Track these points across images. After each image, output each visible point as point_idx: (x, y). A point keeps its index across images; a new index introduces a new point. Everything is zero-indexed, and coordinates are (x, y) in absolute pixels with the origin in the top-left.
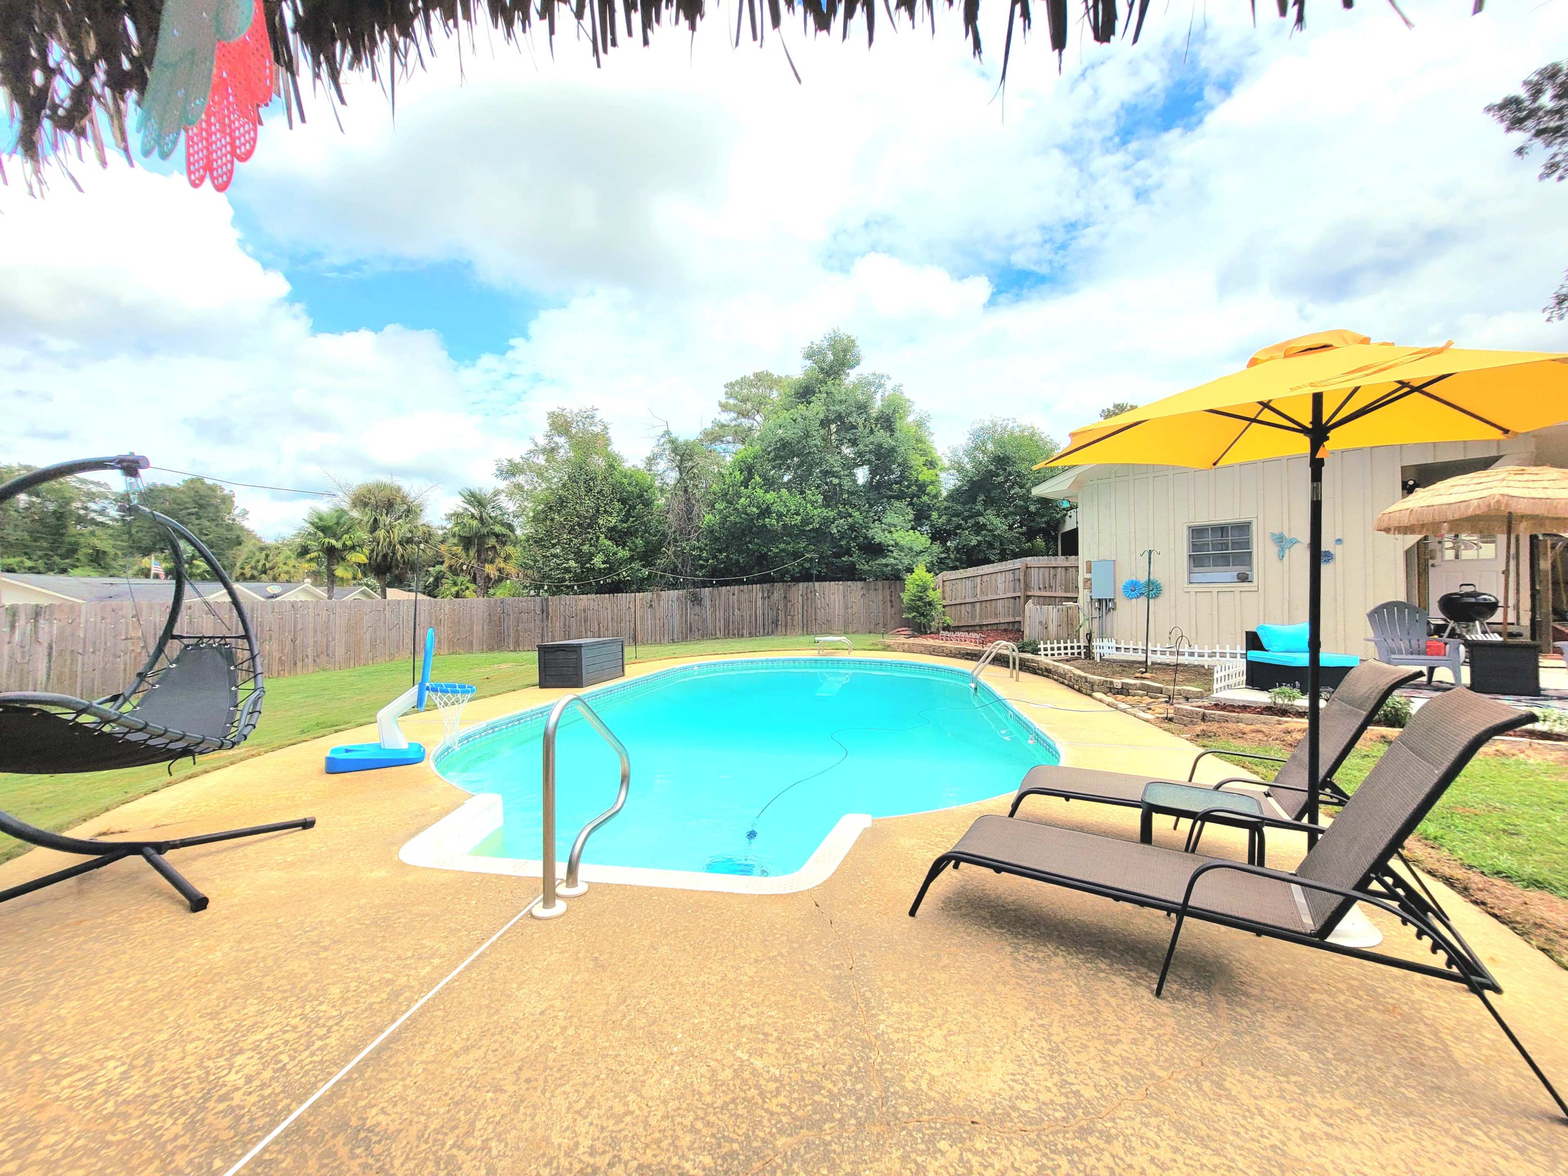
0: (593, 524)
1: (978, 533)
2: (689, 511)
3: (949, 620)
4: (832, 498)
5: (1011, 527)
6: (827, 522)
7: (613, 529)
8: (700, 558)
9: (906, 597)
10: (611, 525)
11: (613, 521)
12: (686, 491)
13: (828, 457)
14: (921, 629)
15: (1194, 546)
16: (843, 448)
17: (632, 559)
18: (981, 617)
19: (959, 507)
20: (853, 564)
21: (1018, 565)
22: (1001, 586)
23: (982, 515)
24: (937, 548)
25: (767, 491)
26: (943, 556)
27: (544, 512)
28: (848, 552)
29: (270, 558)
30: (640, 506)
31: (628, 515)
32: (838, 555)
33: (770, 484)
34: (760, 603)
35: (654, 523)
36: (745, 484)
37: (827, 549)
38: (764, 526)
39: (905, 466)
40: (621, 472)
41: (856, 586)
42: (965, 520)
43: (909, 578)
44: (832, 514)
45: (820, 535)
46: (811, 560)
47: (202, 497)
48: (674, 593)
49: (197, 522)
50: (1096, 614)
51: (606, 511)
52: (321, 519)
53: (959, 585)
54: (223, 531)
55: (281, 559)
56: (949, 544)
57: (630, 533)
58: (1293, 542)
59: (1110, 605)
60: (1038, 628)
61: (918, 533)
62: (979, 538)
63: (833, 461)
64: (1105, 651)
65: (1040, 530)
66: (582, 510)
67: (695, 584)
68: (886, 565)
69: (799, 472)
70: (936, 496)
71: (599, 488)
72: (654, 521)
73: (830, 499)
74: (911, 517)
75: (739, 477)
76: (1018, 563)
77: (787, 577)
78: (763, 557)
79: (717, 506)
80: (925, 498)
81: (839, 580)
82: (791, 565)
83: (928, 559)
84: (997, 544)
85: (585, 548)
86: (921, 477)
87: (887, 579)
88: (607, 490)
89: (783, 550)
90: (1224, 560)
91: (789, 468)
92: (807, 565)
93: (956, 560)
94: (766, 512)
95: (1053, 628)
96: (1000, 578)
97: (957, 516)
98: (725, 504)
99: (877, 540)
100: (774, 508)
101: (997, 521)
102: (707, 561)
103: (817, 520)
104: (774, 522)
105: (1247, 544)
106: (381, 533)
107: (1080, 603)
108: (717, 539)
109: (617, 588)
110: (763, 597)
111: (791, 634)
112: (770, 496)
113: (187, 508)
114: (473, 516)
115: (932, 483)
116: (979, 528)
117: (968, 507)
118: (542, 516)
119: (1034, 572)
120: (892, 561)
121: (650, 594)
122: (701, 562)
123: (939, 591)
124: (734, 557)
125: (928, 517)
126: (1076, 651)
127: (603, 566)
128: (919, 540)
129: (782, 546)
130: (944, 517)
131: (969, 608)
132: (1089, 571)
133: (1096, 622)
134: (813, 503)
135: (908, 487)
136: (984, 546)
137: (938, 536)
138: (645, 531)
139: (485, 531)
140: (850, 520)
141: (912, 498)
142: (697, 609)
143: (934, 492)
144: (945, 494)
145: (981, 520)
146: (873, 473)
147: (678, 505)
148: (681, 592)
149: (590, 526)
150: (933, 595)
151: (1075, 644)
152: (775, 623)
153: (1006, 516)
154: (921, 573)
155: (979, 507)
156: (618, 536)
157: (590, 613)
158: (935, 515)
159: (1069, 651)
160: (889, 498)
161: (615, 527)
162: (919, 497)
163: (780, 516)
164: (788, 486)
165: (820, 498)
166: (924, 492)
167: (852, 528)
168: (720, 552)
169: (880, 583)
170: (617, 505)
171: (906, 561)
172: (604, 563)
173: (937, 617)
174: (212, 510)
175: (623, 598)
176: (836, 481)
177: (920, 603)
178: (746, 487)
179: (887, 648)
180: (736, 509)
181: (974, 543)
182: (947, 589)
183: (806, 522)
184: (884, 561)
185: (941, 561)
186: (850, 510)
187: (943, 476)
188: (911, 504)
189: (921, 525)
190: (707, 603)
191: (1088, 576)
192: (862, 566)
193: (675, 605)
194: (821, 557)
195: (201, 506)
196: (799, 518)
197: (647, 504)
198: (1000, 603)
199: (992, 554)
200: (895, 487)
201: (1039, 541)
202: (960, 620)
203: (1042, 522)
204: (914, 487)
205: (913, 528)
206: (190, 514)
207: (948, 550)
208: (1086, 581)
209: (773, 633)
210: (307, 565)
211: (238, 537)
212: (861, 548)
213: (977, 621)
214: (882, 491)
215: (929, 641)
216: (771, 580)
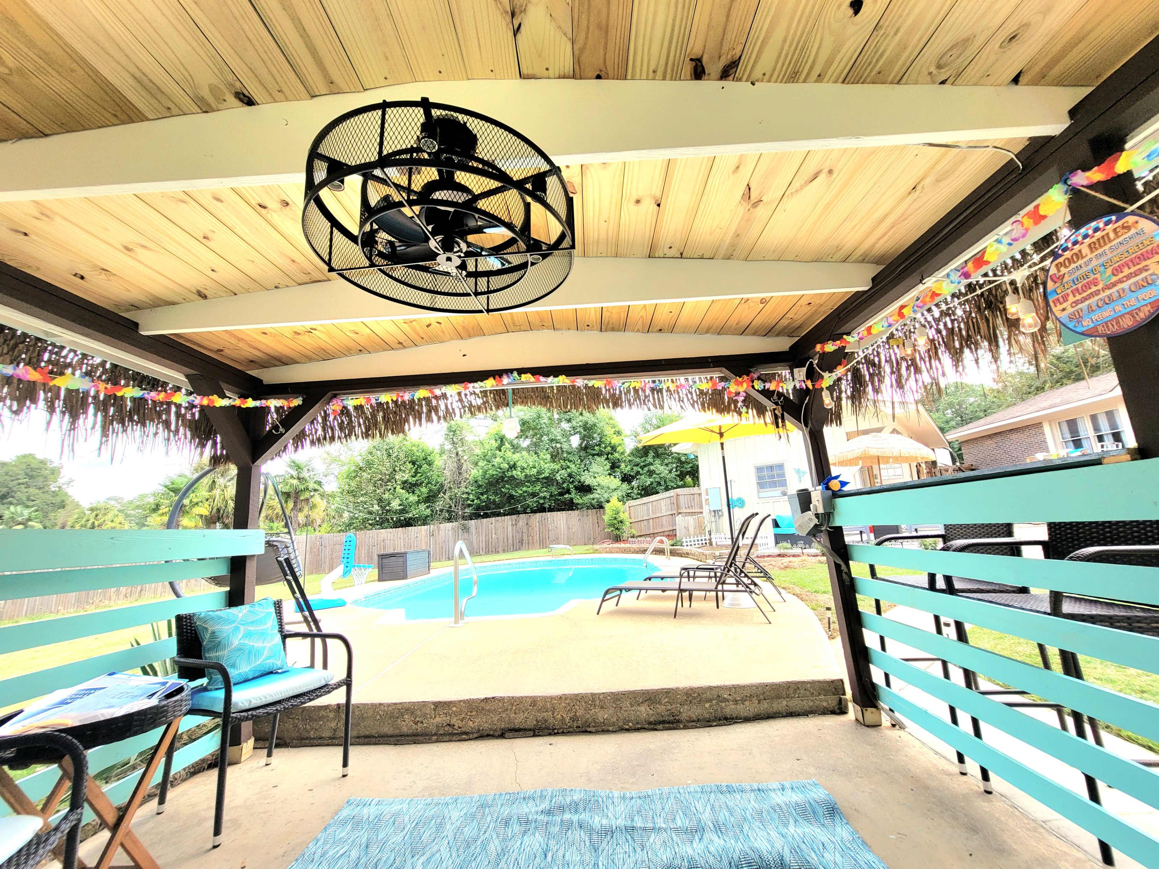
0: (391, 478)
1: (650, 476)
2: (460, 467)
3: (634, 532)
4: (556, 456)
5: (670, 472)
6: (554, 472)
7: (404, 482)
8: (468, 499)
9: (606, 518)
10: (405, 479)
11: (406, 476)
12: (457, 454)
13: (552, 430)
14: (617, 539)
15: (760, 478)
16: (562, 424)
17: (418, 502)
18: (653, 529)
19: (638, 460)
20: (572, 499)
21: (672, 494)
22: (664, 508)
23: (652, 464)
24: (625, 486)
25: (514, 453)
26: (629, 491)
27: (355, 471)
28: (568, 492)
29: (100, 516)
30: (425, 465)
31: (416, 473)
32: (561, 494)
33: (515, 448)
34: (510, 529)
35: (435, 477)
36: (499, 449)
37: (554, 490)
38: (512, 476)
39: (602, 435)
40: (411, 443)
41: (574, 514)
42: (642, 468)
43: (607, 506)
44: (557, 467)
45: (549, 481)
46: (544, 498)
47: (32, 469)
48: (449, 525)
49: (26, 490)
50: (713, 519)
51: (400, 470)
52: (173, 483)
53: (639, 508)
54: (48, 498)
55: (110, 516)
56: (633, 483)
57: (416, 485)
58: (804, 473)
59: (720, 513)
60: (684, 531)
61: (612, 477)
62: (651, 480)
63: (556, 433)
64: (718, 540)
65: (688, 473)
66: (384, 470)
67: (464, 518)
68: (593, 499)
69: (534, 440)
70: (623, 453)
71: (395, 455)
72: (434, 475)
73: (555, 456)
74: (608, 467)
75: (495, 445)
76: (672, 493)
77: (528, 510)
78: (511, 497)
79: (480, 464)
80: (616, 455)
81: (563, 510)
82: (531, 502)
83: (620, 494)
84: (662, 483)
85: (386, 496)
86: (613, 442)
87: (595, 508)
88: (402, 455)
89: (526, 492)
90: (773, 485)
91: (527, 437)
92: (542, 501)
93: (638, 494)
94: (513, 467)
95: (692, 530)
96: (663, 503)
97: (637, 465)
98: (485, 463)
99: (587, 483)
100: (518, 464)
101: (662, 468)
102: (473, 501)
103: (547, 471)
104: (519, 473)
105: (783, 475)
106: (217, 492)
107: (704, 514)
108: (479, 486)
109: (408, 523)
110: (512, 525)
111: (532, 549)
112: (516, 457)
113: (18, 479)
114: (292, 477)
115: (620, 444)
116: (651, 473)
117: (643, 459)
118: (353, 475)
119: (681, 498)
120: (597, 496)
121: (432, 526)
122: (469, 502)
123: (627, 514)
124: (492, 498)
125: (618, 467)
126: (704, 542)
127: (399, 508)
128: (615, 482)
129: (525, 489)
130: (629, 467)
131: (645, 522)
132: (707, 495)
133: (714, 524)
134: (544, 460)
135: (605, 448)
136: (655, 485)
137: (626, 479)
138: (429, 483)
139: (302, 487)
140: (569, 470)
141: (607, 455)
142: (466, 534)
143: (622, 451)
144: (628, 451)
145: (652, 468)
146: (583, 439)
147: (452, 465)
148: (454, 524)
149: (389, 481)
150: (622, 516)
151: (703, 538)
152: (521, 542)
153: (667, 465)
154: (614, 503)
155: (650, 459)
156: (410, 487)
157: (388, 542)
158: (623, 465)
159: (700, 542)
160: (593, 455)
161: (407, 480)
162: (612, 454)
163: (523, 469)
164: (528, 450)
165: (548, 456)
166: (615, 451)
167: (570, 475)
168: (482, 494)
169: (590, 511)
170: (410, 466)
171: (606, 496)
172: (400, 505)
173: (627, 530)
174: (41, 479)
175: (412, 530)
176: (558, 445)
177: (615, 522)
178: (500, 451)
179: (596, 551)
180: (493, 465)
181: (648, 483)
182: (632, 512)
183: (539, 473)
184: (592, 496)
185: (628, 495)
186: (568, 464)
187: (627, 441)
188: (607, 459)
189: (614, 472)
190: (473, 530)
191: (707, 497)
192: (578, 499)
193: (450, 533)
194: (551, 496)
195: (31, 477)
196: (535, 470)
197: (430, 464)
198: (664, 518)
199: (659, 488)
200: (596, 448)
201: (689, 479)
202: (641, 531)
203: (688, 467)
204: (609, 448)
205: (610, 474)
206: (19, 484)
207: (632, 488)
208: (707, 500)
209: (519, 549)
210: (159, 518)
211: (63, 501)
212: (576, 488)
213: (651, 531)
214: (589, 451)
215: (622, 545)
216: (518, 513)
